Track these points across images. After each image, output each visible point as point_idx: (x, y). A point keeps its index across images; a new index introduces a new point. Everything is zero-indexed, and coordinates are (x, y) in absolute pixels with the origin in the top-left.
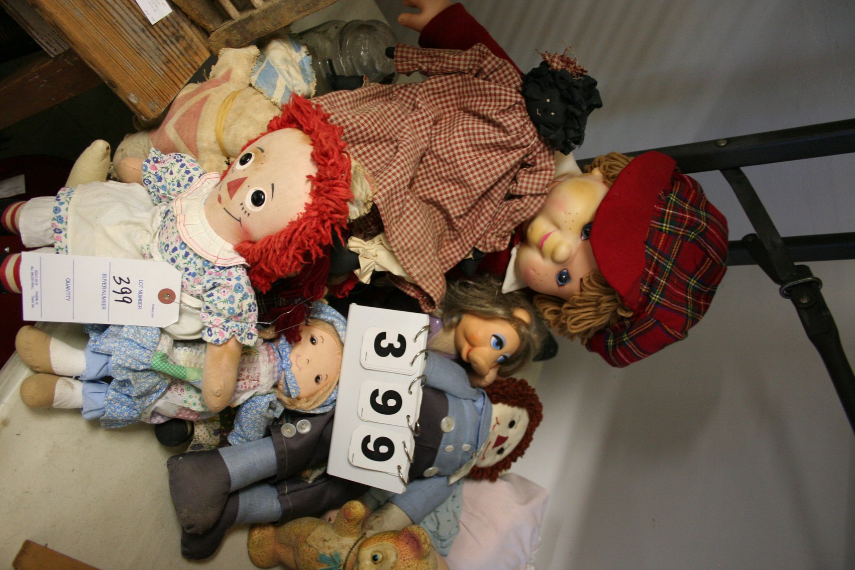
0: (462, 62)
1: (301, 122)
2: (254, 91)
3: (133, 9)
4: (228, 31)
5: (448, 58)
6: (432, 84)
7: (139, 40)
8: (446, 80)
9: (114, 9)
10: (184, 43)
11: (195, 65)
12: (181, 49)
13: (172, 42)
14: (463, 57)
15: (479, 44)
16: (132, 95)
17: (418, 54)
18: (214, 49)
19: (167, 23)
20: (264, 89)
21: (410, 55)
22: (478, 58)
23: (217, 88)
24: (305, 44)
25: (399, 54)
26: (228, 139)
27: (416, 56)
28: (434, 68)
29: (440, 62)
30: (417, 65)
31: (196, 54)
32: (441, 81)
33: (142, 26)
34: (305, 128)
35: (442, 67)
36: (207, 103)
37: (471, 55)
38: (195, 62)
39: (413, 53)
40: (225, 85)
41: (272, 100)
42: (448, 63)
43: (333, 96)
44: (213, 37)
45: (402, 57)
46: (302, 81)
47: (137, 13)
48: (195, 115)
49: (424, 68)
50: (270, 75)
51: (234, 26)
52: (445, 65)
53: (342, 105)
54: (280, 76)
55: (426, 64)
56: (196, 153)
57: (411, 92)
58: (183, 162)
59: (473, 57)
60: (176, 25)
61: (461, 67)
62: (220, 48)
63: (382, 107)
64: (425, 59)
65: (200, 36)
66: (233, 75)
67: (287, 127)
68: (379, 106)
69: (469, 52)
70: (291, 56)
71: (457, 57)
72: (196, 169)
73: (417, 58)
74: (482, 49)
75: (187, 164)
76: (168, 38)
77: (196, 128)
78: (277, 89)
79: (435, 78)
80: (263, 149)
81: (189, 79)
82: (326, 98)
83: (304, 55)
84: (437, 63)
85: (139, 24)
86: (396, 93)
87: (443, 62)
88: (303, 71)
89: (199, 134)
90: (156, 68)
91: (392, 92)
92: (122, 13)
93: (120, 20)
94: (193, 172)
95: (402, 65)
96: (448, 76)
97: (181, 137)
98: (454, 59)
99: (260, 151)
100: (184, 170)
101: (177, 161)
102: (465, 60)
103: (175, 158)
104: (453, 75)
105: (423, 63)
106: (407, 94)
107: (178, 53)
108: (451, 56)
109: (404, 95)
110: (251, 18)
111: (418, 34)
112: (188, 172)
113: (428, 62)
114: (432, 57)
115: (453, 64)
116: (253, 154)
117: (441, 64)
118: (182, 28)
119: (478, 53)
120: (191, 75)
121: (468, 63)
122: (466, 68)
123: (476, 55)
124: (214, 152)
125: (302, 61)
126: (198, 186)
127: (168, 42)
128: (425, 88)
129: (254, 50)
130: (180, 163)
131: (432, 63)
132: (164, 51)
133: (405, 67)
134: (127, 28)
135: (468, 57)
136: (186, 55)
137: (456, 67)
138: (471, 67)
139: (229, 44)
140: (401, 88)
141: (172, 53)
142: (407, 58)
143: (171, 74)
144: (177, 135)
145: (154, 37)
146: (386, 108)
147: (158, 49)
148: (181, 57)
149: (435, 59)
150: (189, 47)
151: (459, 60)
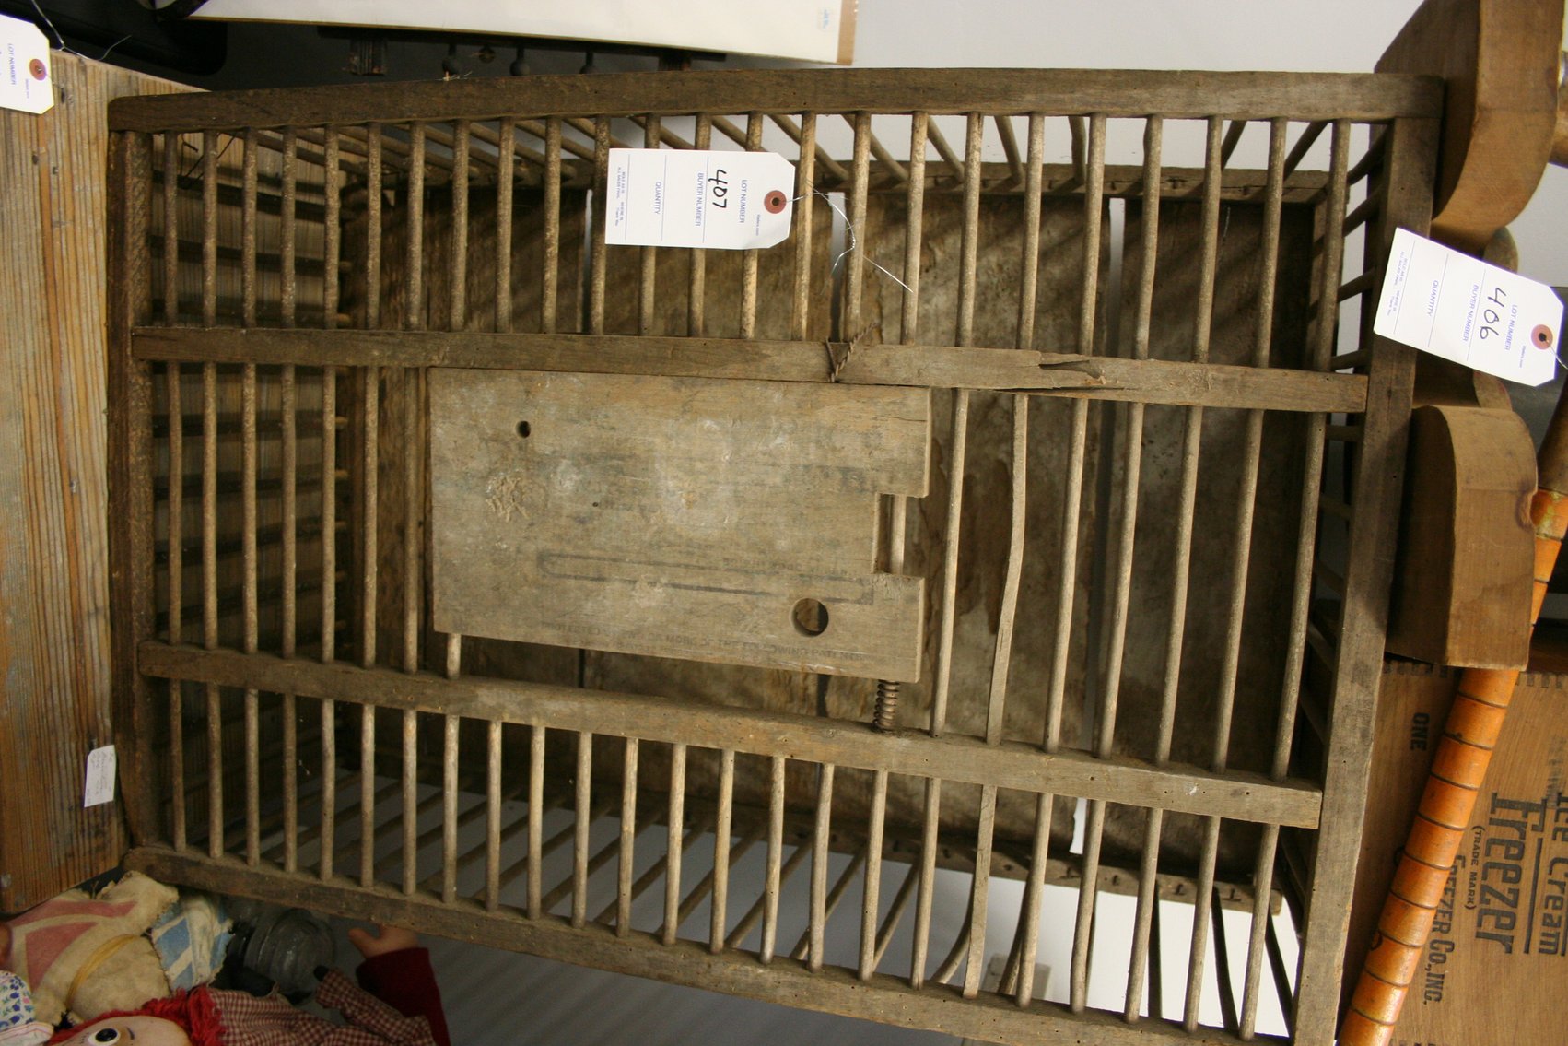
0: (394, 1029)
1: (193, 1027)
2: (150, 949)
3: (77, 781)
4: (161, 858)
5: (381, 1016)
6: (347, 1035)
7: (59, 818)
8: (366, 1038)
9: (59, 773)
10: (100, 841)
11: (95, 871)
12: (94, 845)
13: (90, 834)
14: (398, 1023)
15: (423, 1017)
16: (9, 876)
17: (350, 991)
18: (127, 863)
19: (99, 812)
20: (164, 953)
21: (341, 989)
22: (413, 1032)
23: (108, 919)
24: (231, 917)
25: (330, 981)
26: (86, 992)
27: (347, 992)
28: (360, 1017)
29: (370, 1014)
30: (342, 1004)
31: (105, 858)
32: (359, 1037)
33: (73, 804)
34: (195, 1034)
35: (369, 1022)
36: (88, 932)
37: (408, 1025)
38: (97, 868)
39: (345, 988)
40: (118, 919)
41: (167, 973)
42: (378, 1022)
43: (233, 997)
44: (138, 851)
45: (331, 985)
46: (209, 962)
47: (77, 788)
48: (63, 939)
49: (349, 1011)
50: (179, 938)
51: (172, 859)
52: (373, 1022)
53: (236, 1012)
54: (190, 948)
55: (353, 1008)
56: (34, 985)
57: (318, 1031)
58: (18, 991)
59: (409, 1029)
60: (106, 816)
61: (390, 1034)
62: (135, 868)
63: (278, 1035)
64: (355, 1003)
65: (121, 841)
66: (132, 912)
67: (171, 1019)
68: (275, 1033)
69: (408, 1021)
70: (212, 926)
71: (392, 1020)
72: (28, 1009)
73: (347, 996)
74: (423, 1024)
75: (21, 997)
76: (89, 828)
77: (57, 956)
78: (178, 962)
79: (354, 1029)
80: (135, 1034)
81: (78, 884)
82: (224, 996)
83: (225, 929)
84: (366, 1014)
85: (72, 800)
86: (301, 1023)
87: (374, 1018)
88: (214, 950)
89: (55, 966)
90: (54, 857)
91: (296, 1019)
92: (64, 781)
93: (57, 789)
94: (23, 1011)
95: (326, 995)
96: (370, 1035)
97: (29, 954)
98: (387, 1021)
99: (129, 1035)
100: (13, 1002)
101: (12, 987)
102: (399, 1028)
103: (12, 981)
104: (376, 1037)
105: (350, 1004)
106: (313, 1031)
107: (87, 849)
108: (386, 1016)
109: (308, 1030)
110: (198, 864)
111: (362, 960)
112: (16, 1008)
113: (356, 1007)
114: (363, 1004)
115: (383, 1026)
116: (119, 1035)
117: (369, 1018)
118: (110, 823)
119: (416, 1026)
120: (83, 881)
121: (399, 1032)
122: (395, 1037)
123: (413, 1028)
124: (56, 994)
125: (220, 937)
126: (21, 1032)
127: (86, 832)
128: (337, 1036)
129: (172, 895)
130: (13, 991)
131: (361, 1011)
132: (75, 841)
133: (328, 1000)
134: (58, 800)
135: (404, 1027)
136: (93, 857)
137: (385, 1030)
138: (401, 1038)
139: (150, 872)
140: (309, 1019)
141: (81, 847)
142: (336, 990)
143: (63, 871)
144: (24, 949)
145: (76, 821)
146: (281, 1038)
147: (71, 835)
148: (87, 855)
149: (366, 1008)
150: (101, 848)
151: (393, 1024)
